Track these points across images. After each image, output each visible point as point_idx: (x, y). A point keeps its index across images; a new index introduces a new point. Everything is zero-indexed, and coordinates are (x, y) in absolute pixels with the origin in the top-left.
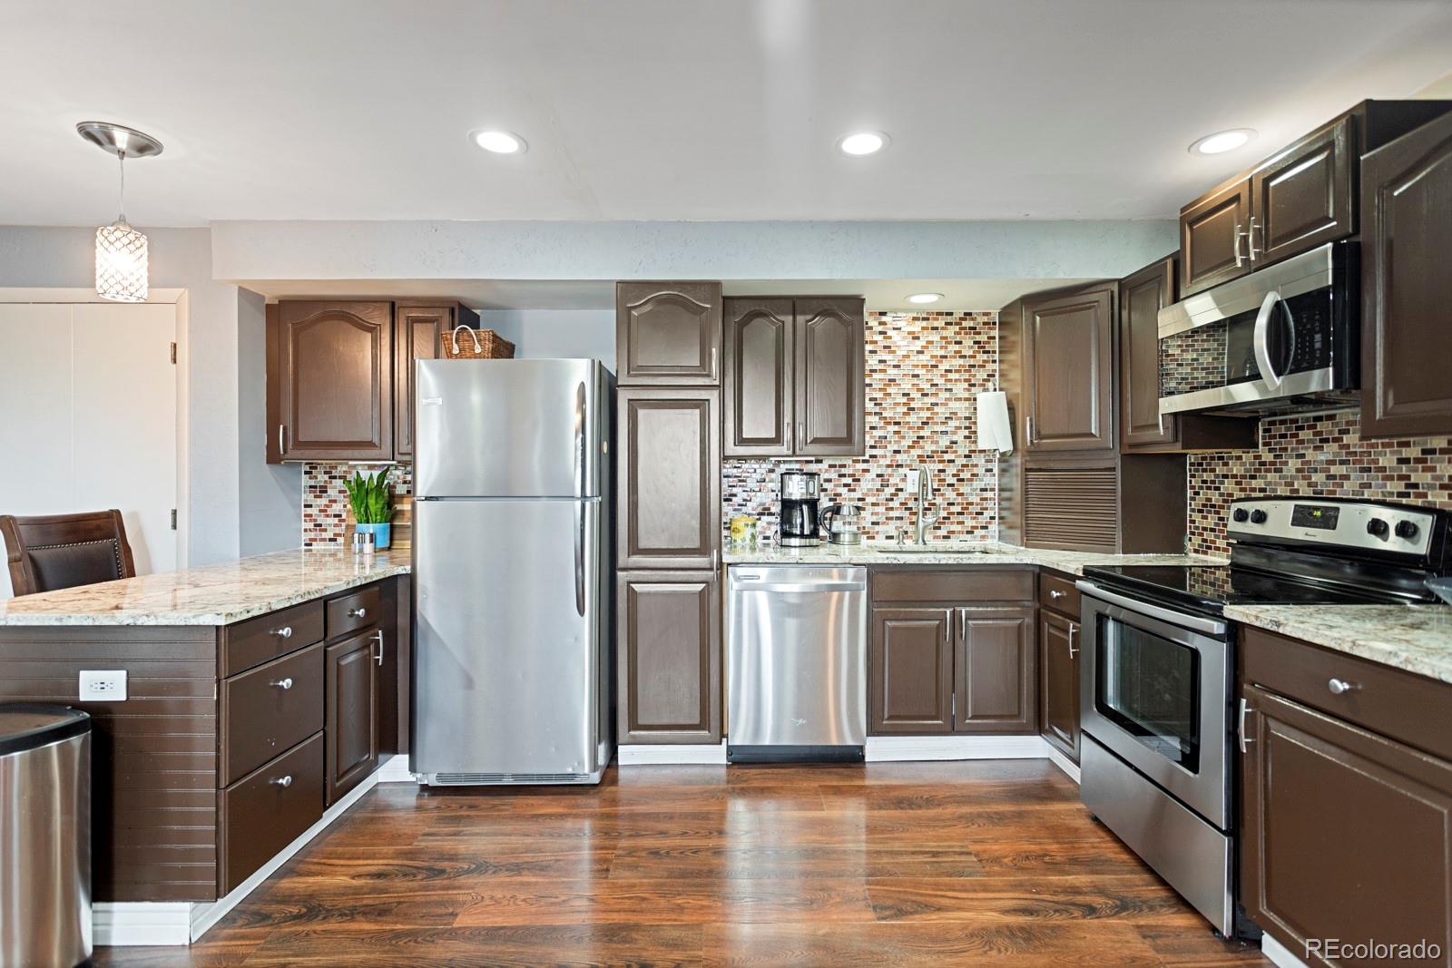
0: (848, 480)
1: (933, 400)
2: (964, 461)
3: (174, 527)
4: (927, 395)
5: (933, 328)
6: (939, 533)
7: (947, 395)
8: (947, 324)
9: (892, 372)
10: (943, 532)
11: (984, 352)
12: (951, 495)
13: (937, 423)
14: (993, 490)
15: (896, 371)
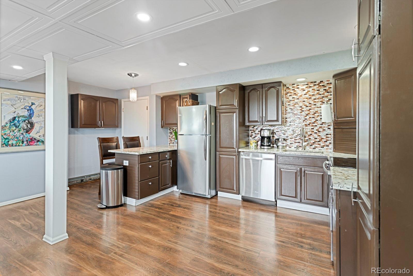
0: (283, 132)
1: (310, 108)
2: (320, 126)
3: (147, 139)
4: (308, 107)
5: (310, 87)
6: (312, 147)
7: (314, 106)
8: (314, 85)
9: (296, 101)
10: (313, 147)
11: (327, 92)
12: (316, 136)
13: (311, 115)
14: (330, 134)
15: (298, 100)
